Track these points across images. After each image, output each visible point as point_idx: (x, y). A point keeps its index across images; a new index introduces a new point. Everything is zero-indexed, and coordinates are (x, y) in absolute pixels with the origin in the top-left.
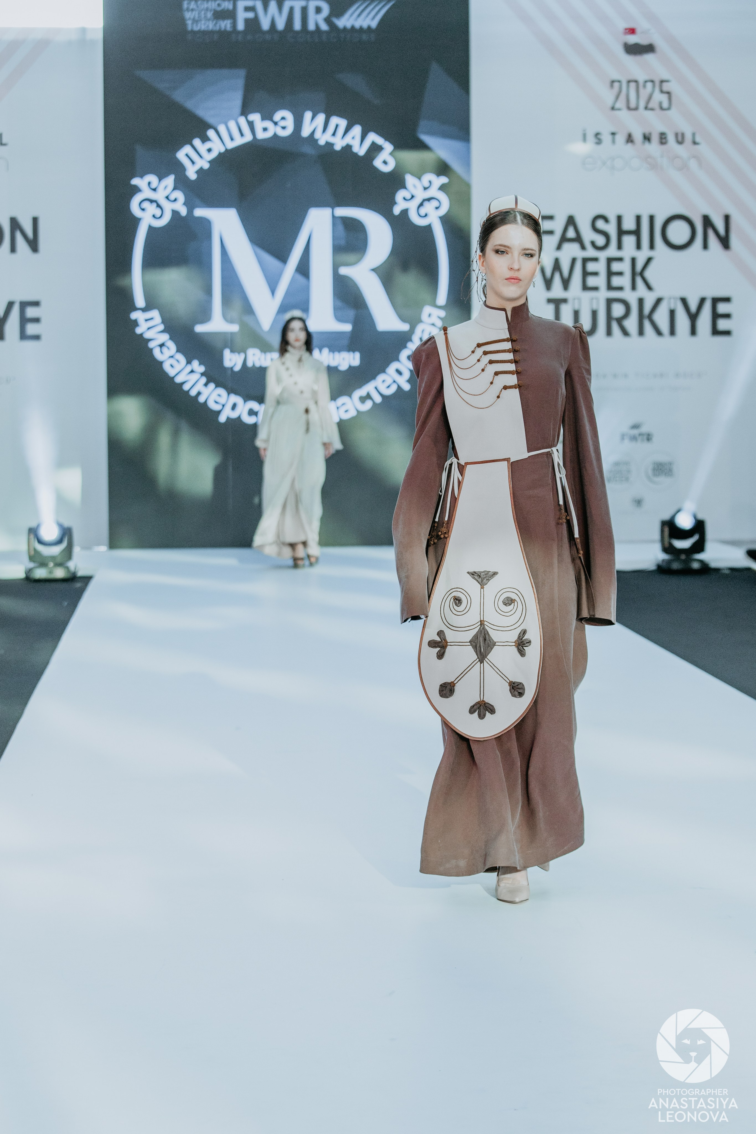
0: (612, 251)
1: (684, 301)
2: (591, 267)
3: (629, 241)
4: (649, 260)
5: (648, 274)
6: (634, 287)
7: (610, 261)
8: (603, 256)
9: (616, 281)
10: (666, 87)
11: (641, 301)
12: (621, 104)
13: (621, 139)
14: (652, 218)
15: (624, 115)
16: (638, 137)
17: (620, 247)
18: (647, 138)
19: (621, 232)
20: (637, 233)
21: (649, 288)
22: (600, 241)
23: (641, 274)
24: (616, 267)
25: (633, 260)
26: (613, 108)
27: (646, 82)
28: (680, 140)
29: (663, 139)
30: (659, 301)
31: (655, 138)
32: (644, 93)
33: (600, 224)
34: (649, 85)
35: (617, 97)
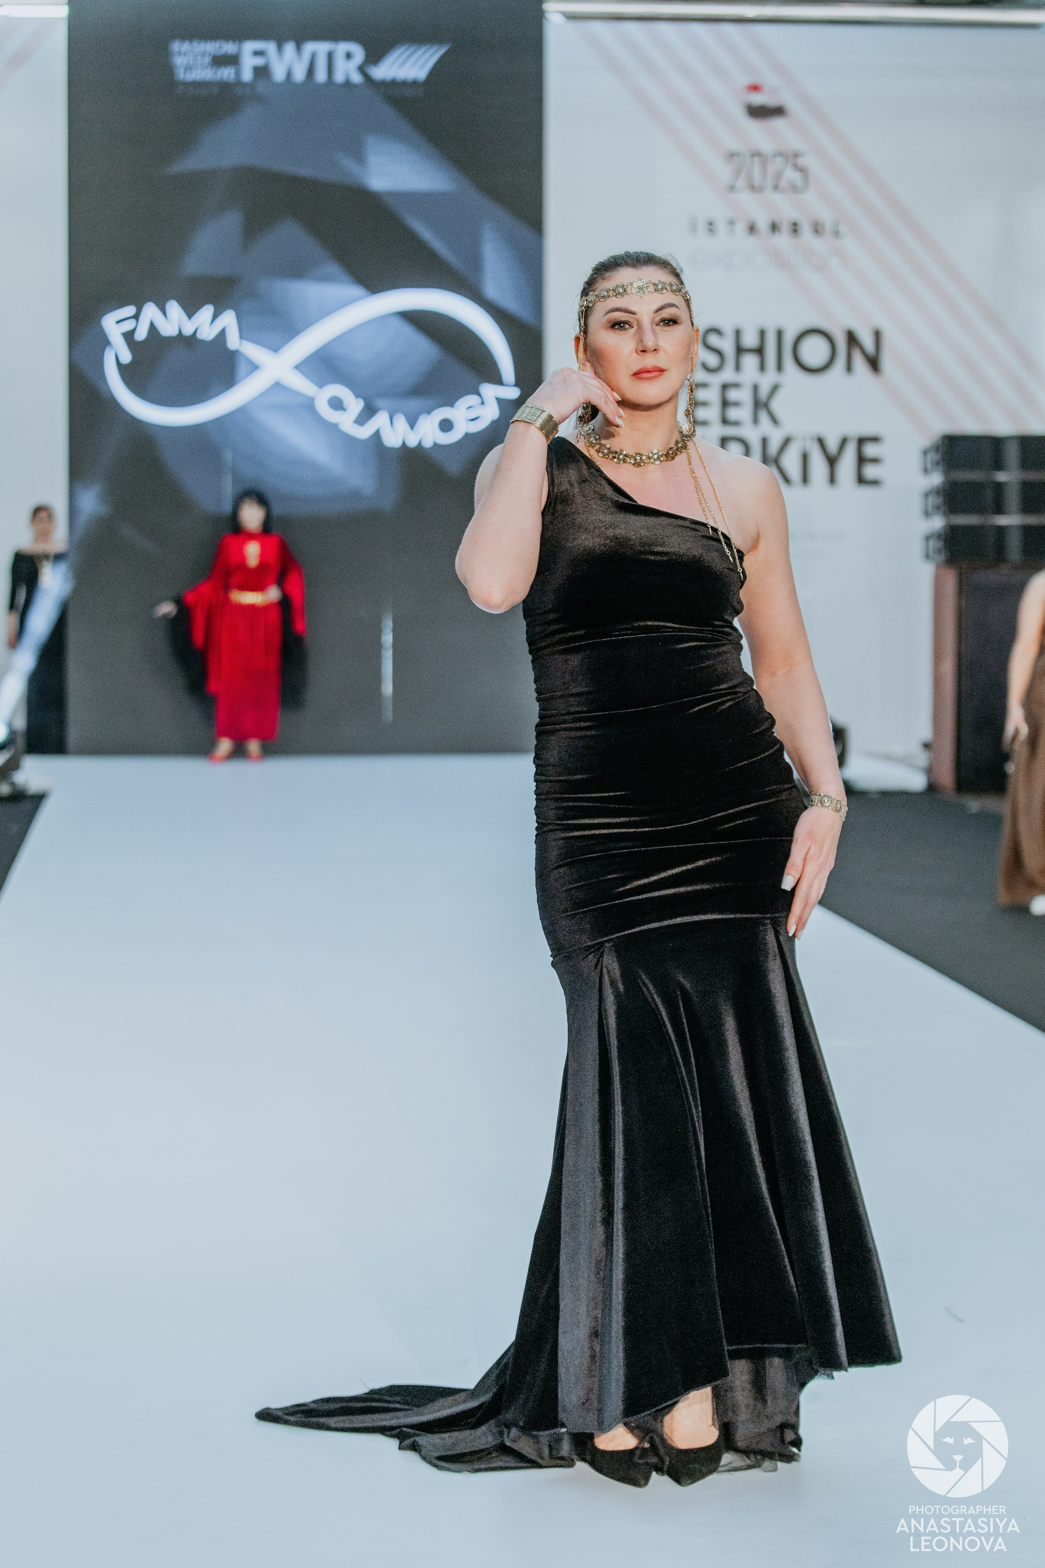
0: (728, 375)
1: (821, 442)
2: (701, 395)
3: (750, 362)
4: (775, 388)
5: (776, 405)
6: (756, 420)
7: (725, 387)
8: (716, 380)
9: (733, 414)
10: (801, 161)
11: (765, 442)
12: (741, 183)
13: (741, 228)
14: (780, 334)
15: (745, 198)
16: (763, 224)
17: (738, 367)
18: (774, 227)
19: (740, 350)
20: (760, 351)
21: (775, 420)
22: (712, 360)
23: (766, 405)
24: (733, 395)
25: (756, 388)
26: (732, 188)
27: (775, 156)
28: (817, 229)
29: (795, 228)
30: (787, 442)
31: (785, 228)
32: (772, 169)
33: (713, 340)
34: (779, 161)
35: (737, 174)
